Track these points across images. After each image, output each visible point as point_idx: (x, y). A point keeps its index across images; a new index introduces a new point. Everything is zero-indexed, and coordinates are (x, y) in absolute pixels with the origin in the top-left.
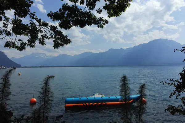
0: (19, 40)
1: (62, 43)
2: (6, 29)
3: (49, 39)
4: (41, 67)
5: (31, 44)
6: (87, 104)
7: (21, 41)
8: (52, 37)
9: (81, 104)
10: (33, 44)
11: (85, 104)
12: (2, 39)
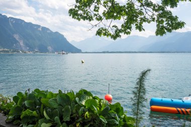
0: (113, 26)
1: (170, 28)
2: (97, 13)
3: (149, 22)
4: (104, 52)
5: (125, 30)
6: (183, 109)
7: (116, 27)
8: (153, 20)
9: (174, 109)
10: (129, 30)
11: (179, 109)
12: (96, 25)
